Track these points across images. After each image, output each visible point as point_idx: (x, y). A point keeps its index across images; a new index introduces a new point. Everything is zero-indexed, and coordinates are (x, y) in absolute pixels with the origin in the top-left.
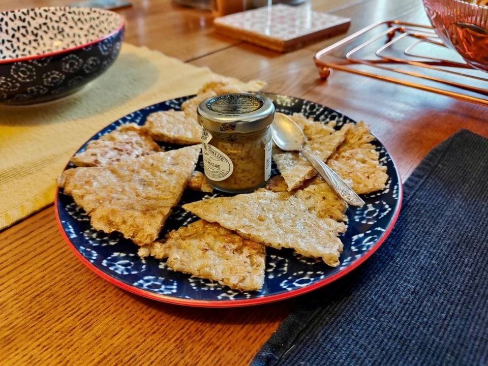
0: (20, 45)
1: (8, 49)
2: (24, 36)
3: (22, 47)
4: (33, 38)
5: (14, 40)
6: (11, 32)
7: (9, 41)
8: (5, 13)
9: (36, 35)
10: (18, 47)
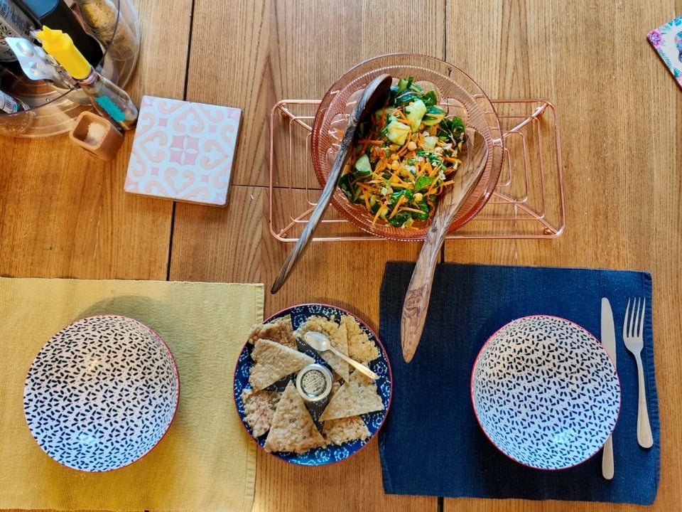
0: (56, 375)
1: (55, 386)
2: (51, 369)
3: (59, 375)
4: (56, 363)
5: (51, 378)
6: (44, 378)
7: (49, 382)
8: (28, 376)
9: (57, 360)
10: (57, 377)
